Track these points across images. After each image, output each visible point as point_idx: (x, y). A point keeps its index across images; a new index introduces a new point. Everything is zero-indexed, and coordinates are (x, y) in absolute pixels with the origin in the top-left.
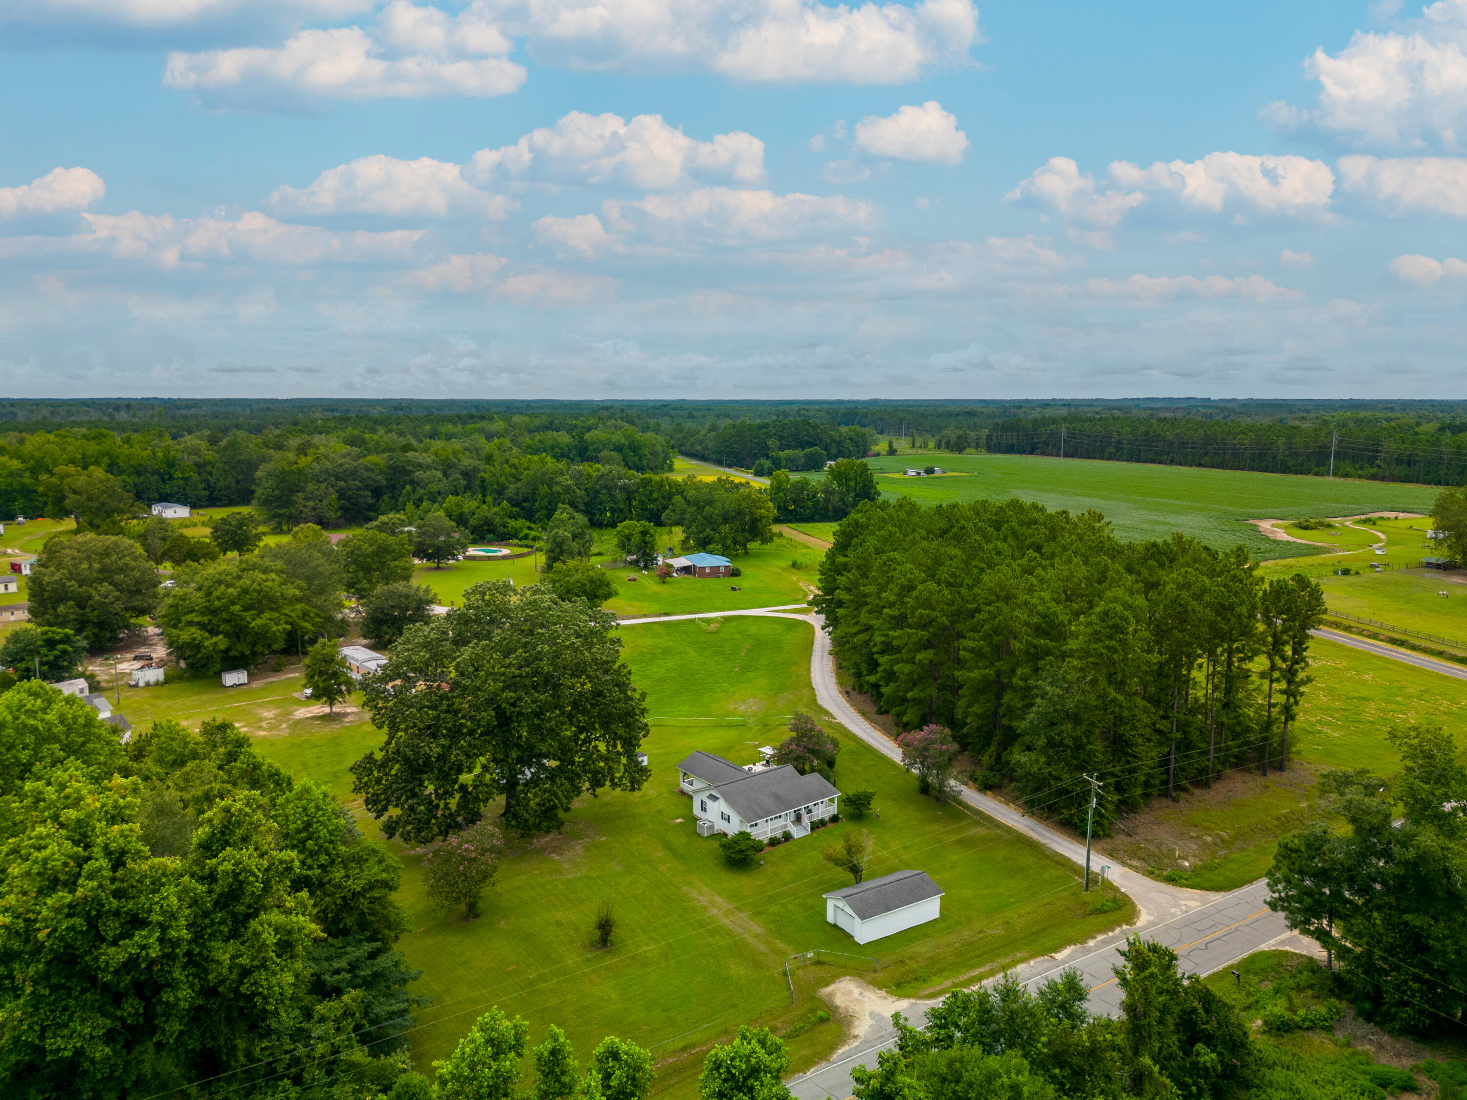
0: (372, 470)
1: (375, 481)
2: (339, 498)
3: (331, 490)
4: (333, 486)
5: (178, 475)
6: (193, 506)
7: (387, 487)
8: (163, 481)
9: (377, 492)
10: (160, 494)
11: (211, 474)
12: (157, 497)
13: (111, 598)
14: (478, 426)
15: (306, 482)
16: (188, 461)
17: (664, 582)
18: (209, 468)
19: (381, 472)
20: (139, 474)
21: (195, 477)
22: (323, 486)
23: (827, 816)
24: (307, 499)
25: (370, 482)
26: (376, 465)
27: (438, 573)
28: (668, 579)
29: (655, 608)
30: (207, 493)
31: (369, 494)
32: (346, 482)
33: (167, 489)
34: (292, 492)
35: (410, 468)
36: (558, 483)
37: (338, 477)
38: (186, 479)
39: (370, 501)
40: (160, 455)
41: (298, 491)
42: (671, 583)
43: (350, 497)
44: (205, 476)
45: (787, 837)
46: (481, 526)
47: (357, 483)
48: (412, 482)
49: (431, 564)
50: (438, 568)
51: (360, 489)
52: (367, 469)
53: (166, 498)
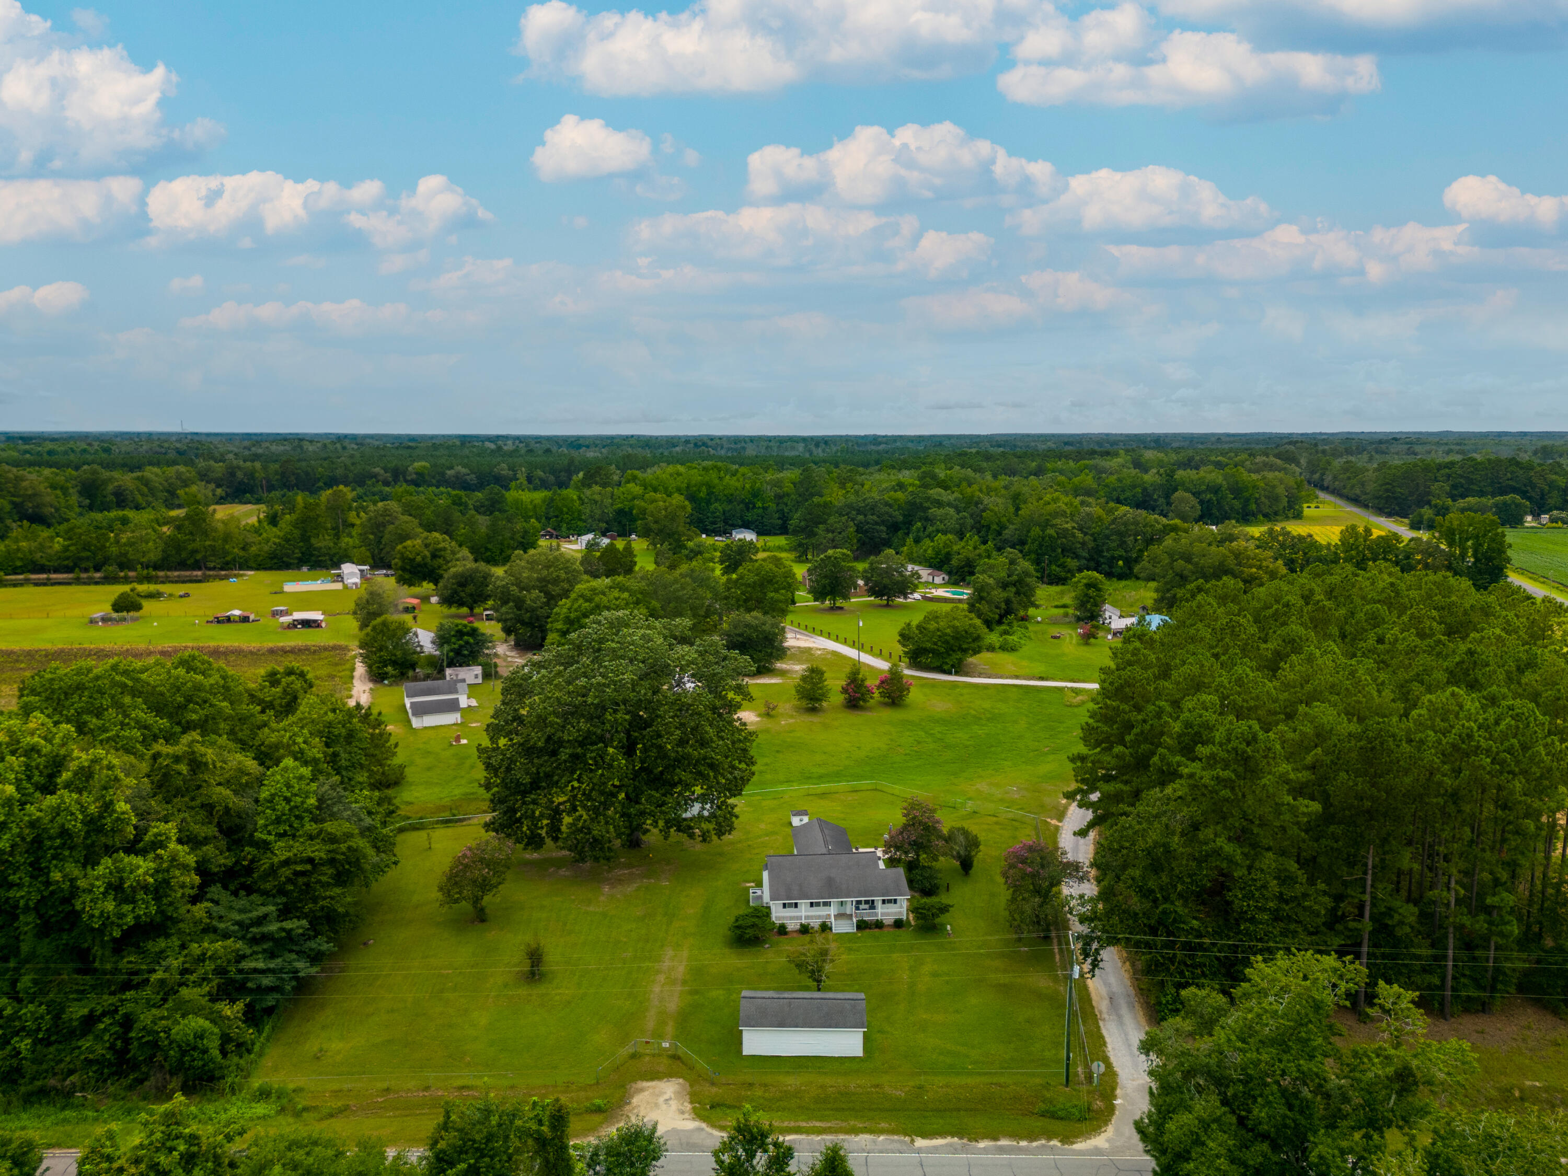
0: (891, 506)
1: (891, 516)
2: (857, 531)
3: (852, 524)
4: (853, 520)
5: (759, 504)
6: (759, 533)
7: (904, 523)
8: (748, 509)
9: (894, 527)
10: (743, 521)
11: (786, 505)
12: (740, 523)
13: (539, 604)
14: (1091, 462)
15: (829, 515)
16: (770, 493)
17: (1087, 644)
18: (785, 500)
19: (900, 508)
20: (730, 502)
21: (773, 506)
22: (844, 519)
23: (889, 920)
24: (828, 531)
25: (886, 517)
26: (896, 500)
27: (885, 610)
28: (1092, 640)
29: (1040, 668)
30: (780, 522)
31: (884, 529)
32: (865, 516)
33: (749, 516)
34: (817, 524)
35: (926, 505)
36: (1052, 526)
37: (859, 512)
38: (765, 508)
39: (884, 535)
40: (747, 486)
41: (821, 523)
42: (1094, 645)
43: (866, 531)
44: (781, 506)
45: (825, 927)
46: (962, 567)
47: (875, 517)
48: (927, 519)
49: (878, 601)
50: (887, 606)
51: (876, 523)
52: (887, 504)
53: (746, 526)
